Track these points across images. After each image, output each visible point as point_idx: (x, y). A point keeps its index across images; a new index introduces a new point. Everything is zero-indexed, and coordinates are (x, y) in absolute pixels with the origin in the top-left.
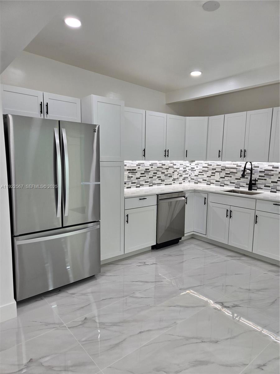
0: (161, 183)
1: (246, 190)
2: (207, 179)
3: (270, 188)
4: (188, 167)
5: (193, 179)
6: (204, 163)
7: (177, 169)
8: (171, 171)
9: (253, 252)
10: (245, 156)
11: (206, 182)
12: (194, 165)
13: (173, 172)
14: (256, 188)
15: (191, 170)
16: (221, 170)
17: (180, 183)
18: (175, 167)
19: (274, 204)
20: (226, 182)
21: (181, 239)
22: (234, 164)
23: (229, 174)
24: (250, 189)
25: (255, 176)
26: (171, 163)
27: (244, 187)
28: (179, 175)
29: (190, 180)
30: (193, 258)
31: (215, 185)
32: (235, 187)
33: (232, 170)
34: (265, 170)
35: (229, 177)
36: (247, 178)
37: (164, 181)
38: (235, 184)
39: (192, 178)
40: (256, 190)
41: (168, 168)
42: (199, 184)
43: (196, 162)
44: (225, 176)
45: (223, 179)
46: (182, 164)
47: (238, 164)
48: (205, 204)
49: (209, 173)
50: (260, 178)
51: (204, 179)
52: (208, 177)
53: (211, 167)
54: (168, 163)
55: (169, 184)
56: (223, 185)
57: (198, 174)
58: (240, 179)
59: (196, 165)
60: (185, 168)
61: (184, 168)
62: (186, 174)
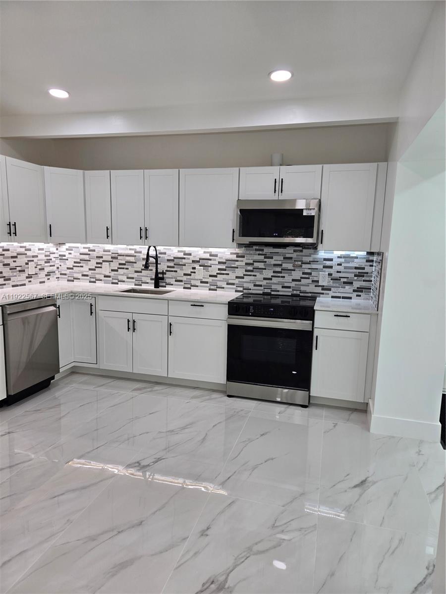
0: (5, 284)
1: (151, 287)
2: (90, 273)
3: (183, 283)
4: (54, 253)
5: (65, 274)
6: (82, 247)
7: (33, 257)
8: (21, 261)
9: (169, 376)
10: (146, 237)
11: (88, 278)
12: (65, 250)
13: (27, 264)
14: (164, 284)
15: (60, 259)
16: (112, 258)
17: (41, 282)
18: (29, 253)
19: (192, 305)
20: (120, 278)
21: (53, 378)
22: (130, 249)
23: (125, 264)
24: (157, 285)
25: (162, 267)
26: (21, 247)
27: (148, 283)
28: (38, 268)
29: (60, 276)
30: (81, 406)
31: (104, 283)
32: (135, 285)
33: (128, 258)
34: (174, 258)
35: (125, 270)
36: (152, 270)
37: (9, 279)
38: (134, 280)
39: (63, 272)
40: (165, 287)
41: (16, 255)
42: (76, 283)
43: (68, 245)
44: (118, 268)
45: (116, 273)
46: (42, 249)
47: (136, 249)
48: (91, 315)
49: (93, 264)
50: (169, 269)
51: (85, 273)
52: (90, 269)
53: (95, 254)
54: (14, 246)
55: (21, 285)
56: (116, 281)
57: (74, 266)
58: (141, 272)
59: (67, 249)
60: (49, 256)
61: (46, 256)
62: (51, 266)
